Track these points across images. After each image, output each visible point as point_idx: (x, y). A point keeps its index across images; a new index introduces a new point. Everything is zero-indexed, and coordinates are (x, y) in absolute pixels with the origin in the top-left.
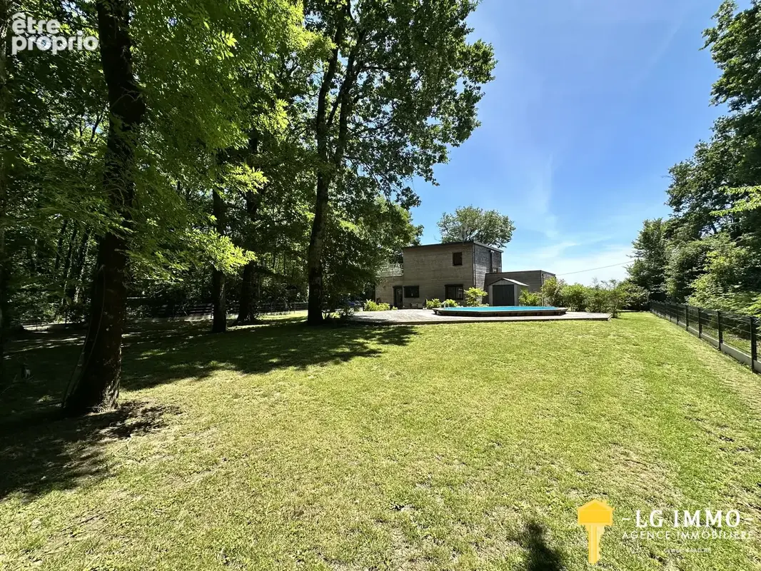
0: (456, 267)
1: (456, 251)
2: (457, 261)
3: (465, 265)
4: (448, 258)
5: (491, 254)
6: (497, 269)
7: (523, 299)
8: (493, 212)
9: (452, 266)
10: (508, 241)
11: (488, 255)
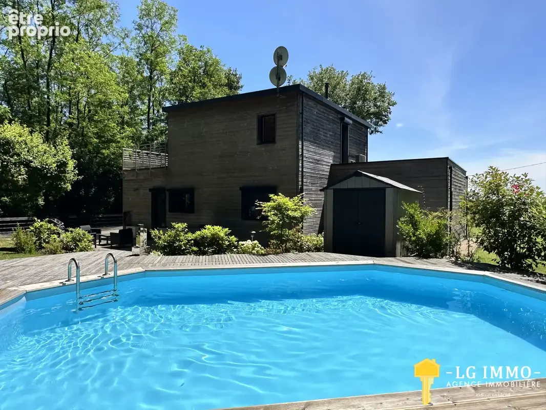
0: (263, 148)
1: (264, 111)
2: (266, 135)
3: (282, 143)
4: (248, 128)
5: (345, 127)
6: (357, 157)
7: (407, 228)
8: (363, 76)
9: (255, 146)
10: (385, 122)
11: (338, 129)
